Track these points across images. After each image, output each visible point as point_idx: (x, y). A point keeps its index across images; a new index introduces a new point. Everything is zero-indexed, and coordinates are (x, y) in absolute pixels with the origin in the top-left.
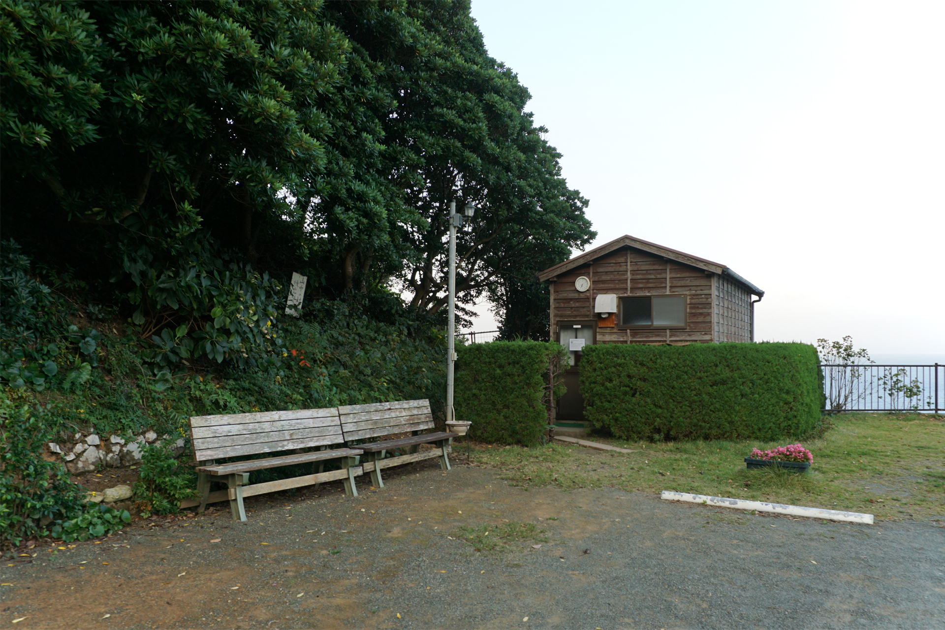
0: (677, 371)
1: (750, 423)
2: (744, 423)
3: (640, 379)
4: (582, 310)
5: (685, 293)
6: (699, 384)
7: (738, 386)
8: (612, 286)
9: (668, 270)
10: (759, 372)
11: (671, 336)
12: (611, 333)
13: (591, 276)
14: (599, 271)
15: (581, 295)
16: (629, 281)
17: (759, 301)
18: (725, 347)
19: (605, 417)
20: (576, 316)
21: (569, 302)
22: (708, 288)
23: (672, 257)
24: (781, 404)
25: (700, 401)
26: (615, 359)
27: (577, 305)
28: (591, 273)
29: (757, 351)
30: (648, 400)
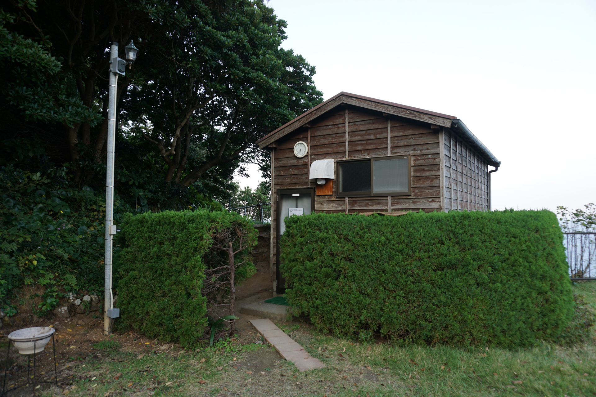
0: (389, 250)
1: (490, 322)
2: (481, 323)
3: (345, 258)
4: (300, 177)
5: (408, 153)
6: (419, 268)
7: (471, 272)
8: (330, 150)
9: (389, 129)
10: (502, 251)
11: (392, 204)
12: (330, 202)
13: (309, 140)
14: (317, 134)
15: (300, 161)
16: (347, 144)
17: (496, 170)
18: (454, 217)
19: (304, 303)
20: (295, 184)
21: (288, 170)
22: (435, 146)
23: (392, 112)
24: (534, 294)
25: (419, 291)
26: (317, 232)
27: (296, 172)
28: (309, 138)
29: (499, 223)
30: (354, 286)
